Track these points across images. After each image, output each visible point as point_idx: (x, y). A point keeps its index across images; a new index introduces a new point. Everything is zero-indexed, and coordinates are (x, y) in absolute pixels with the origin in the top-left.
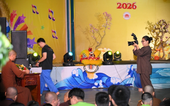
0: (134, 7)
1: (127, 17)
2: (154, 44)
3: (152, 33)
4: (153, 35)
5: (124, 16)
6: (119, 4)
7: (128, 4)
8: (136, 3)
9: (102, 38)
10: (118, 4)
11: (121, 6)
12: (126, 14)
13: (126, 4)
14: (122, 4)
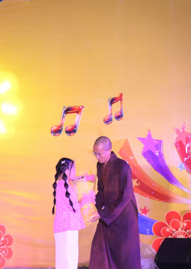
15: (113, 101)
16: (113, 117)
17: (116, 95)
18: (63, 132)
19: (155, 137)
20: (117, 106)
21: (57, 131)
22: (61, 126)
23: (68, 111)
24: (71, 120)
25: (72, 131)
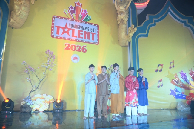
0: (84, 50)
1: (76, 60)
5: (73, 59)
6: (67, 45)
7: (77, 46)
8: (86, 46)
9: (40, 82)
10: (66, 44)
11: (70, 47)
12: (75, 56)
14: (71, 45)
15: (171, 63)
16: (172, 67)
17: (172, 61)
18: (158, 71)
19: (184, 72)
20: (172, 64)
21: (156, 71)
22: (158, 69)
23: (159, 65)
24: (160, 68)
25: (160, 71)
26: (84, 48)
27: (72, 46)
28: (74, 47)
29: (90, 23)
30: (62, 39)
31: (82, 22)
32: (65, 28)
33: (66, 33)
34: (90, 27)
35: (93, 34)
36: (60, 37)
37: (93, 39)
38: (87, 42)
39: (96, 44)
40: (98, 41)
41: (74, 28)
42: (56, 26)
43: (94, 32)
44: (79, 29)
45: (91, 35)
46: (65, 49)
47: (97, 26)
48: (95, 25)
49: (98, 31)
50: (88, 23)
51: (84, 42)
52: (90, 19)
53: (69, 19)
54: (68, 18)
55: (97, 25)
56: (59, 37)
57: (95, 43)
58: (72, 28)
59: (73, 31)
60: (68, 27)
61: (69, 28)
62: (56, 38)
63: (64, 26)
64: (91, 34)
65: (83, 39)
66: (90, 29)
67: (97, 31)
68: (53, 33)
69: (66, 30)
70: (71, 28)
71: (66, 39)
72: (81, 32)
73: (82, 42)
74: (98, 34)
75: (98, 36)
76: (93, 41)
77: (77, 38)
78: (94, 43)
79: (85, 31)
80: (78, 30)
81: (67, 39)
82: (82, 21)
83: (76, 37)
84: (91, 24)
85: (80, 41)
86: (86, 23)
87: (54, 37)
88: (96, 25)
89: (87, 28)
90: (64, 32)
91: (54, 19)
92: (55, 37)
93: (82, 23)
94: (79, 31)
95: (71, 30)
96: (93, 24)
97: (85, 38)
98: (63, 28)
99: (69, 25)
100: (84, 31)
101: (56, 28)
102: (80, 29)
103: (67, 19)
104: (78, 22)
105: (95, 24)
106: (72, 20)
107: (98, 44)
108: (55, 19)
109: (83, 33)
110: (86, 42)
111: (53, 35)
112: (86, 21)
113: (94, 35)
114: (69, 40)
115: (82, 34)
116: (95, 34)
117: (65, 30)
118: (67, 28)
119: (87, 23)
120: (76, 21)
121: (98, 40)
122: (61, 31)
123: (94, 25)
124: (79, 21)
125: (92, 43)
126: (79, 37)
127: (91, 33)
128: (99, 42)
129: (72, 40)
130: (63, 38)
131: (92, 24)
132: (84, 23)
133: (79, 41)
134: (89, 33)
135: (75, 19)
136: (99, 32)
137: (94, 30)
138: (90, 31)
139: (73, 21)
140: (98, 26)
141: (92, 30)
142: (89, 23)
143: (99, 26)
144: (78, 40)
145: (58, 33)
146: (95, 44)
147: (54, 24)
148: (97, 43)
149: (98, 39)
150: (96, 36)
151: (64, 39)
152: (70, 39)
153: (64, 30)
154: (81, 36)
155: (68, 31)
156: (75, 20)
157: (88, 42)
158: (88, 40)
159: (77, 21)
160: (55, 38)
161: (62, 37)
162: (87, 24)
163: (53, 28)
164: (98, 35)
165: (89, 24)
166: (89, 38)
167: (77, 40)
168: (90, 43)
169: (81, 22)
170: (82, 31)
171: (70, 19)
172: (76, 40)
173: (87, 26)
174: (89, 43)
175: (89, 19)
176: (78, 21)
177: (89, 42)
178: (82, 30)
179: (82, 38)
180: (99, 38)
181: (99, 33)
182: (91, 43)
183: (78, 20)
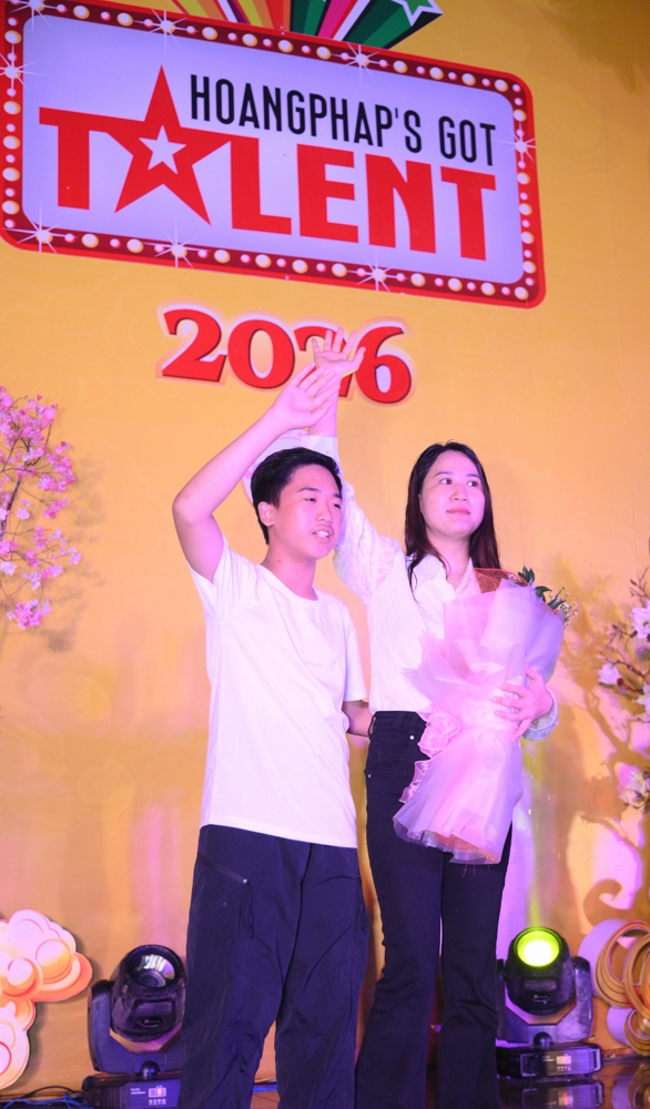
0: (384, 378)
2: (636, 837)
3: (606, 701)
4: (620, 735)
6: (189, 330)
7: (305, 335)
8: (399, 332)
10: (174, 319)
11: (222, 349)
13: (276, 333)
14: (227, 331)
26: (387, 348)
27: (245, 333)
28: (262, 348)
29: (429, 64)
30: (122, 253)
31: (337, 50)
32: (149, 128)
33: (162, 194)
34: (434, 100)
35: (471, 189)
36: (104, 239)
37: (473, 243)
38: (407, 287)
39: (511, 300)
40: (530, 268)
41: (248, 130)
42: (48, 116)
43: (479, 166)
44: (306, 139)
45: (445, 199)
46: (172, 372)
47: (509, 95)
48: (484, 78)
49: (522, 147)
50: (400, 66)
51: (370, 284)
52: (426, 18)
53: (188, 26)
54: (171, 17)
55: (511, 80)
56: (90, 241)
57: (498, 286)
58: (234, 129)
59: (246, 159)
60: (185, 120)
61: (200, 124)
62: (59, 245)
63: (138, 112)
64: (452, 188)
65: (361, 250)
66: (429, 133)
67: (507, 144)
68: (18, 199)
69: (163, 150)
70: (214, 126)
71: (168, 259)
72: (334, 173)
73: (354, 278)
74: (524, 179)
75: (526, 210)
76: (472, 268)
77: (297, 245)
78: (488, 289)
79: (375, 150)
80: (303, 151)
81: (179, 252)
82: (339, 36)
83: (280, 225)
84: (436, 73)
85: (328, 277)
86: (383, 59)
87: (33, 244)
88: (501, 85)
89: (398, 123)
90: (139, 181)
91: (19, 29)
92: (44, 237)
93: (334, 59)
94: (311, 162)
95: (224, 153)
96: (460, 70)
97: (382, 233)
98: (126, 132)
99: (195, 95)
100: (370, 159)
101: (52, 131)
102: (323, 139)
103: (168, 26)
104: (297, 52)
105: (479, 74)
106: (222, 38)
107: (536, 295)
108: (31, 24)
109: (356, 176)
110: (399, 283)
111: (21, 219)
112: (377, 40)
113: (485, 193)
114: (210, 263)
115: (346, 191)
116: (489, 182)
117: (149, 153)
118: (176, 133)
119: (392, 59)
120: (267, 39)
121: (535, 251)
122: (108, 160)
123: (468, 79)
124: (304, 45)
125: (471, 293)
126: (314, 222)
127: (448, 175)
128: (539, 275)
129: (238, 263)
130: (135, 246)
131: (454, 72)
132: (362, 59)
133: (320, 273)
134: (420, 172)
135: (255, 19)
136: (530, 165)
137: (481, 134)
138: (431, 155)
139: (239, 43)
140: (519, 95)
141: (458, 137)
142: (417, 66)
143: (525, 94)
144: (311, 263)
145: (74, 188)
146: (502, 297)
147: (18, 86)
148: (521, 293)
149: (528, 238)
150: (500, 209)
151: (148, 254)
152: (212, 251)
153: (142, 155)
154: (338, 211)
155: (185, 160)
156: (260, 34)
157: (418, 280)
158: (420, 263)
159: (275, 48)
160: (46, 248)
161: (124, 240)
162: (390, 69)
163: (18, 134)
164: (531, 192)
165: (411, 72)
166: (423, 239)
167: (290, 260)
168: (444, 292)
169: (323, 52)
170: (346, 159)
171: (200, 24)
172: (280, 269)
173: (395, 91)
174: (434, 287)
175: (412, 19)
176: (285, 45)
177: (430, 278)
178: (340, 144)
179: (348, 233)
180: (534, 224)
181: (531, 168)
182: (455, 285)
183: (285, 28)
